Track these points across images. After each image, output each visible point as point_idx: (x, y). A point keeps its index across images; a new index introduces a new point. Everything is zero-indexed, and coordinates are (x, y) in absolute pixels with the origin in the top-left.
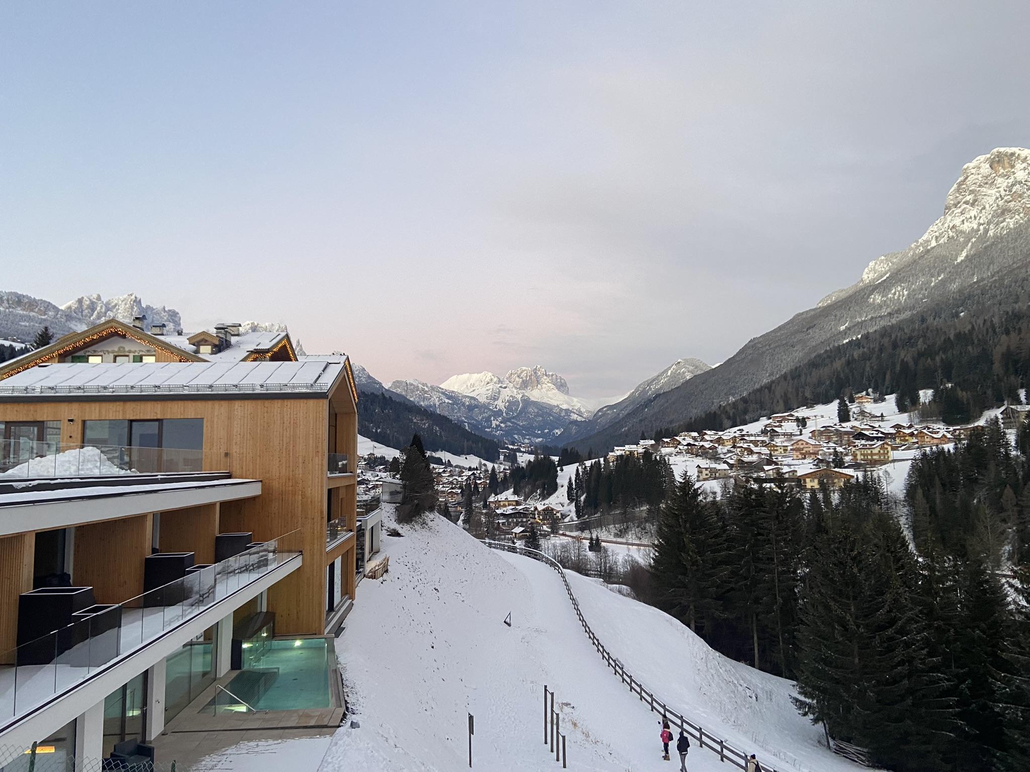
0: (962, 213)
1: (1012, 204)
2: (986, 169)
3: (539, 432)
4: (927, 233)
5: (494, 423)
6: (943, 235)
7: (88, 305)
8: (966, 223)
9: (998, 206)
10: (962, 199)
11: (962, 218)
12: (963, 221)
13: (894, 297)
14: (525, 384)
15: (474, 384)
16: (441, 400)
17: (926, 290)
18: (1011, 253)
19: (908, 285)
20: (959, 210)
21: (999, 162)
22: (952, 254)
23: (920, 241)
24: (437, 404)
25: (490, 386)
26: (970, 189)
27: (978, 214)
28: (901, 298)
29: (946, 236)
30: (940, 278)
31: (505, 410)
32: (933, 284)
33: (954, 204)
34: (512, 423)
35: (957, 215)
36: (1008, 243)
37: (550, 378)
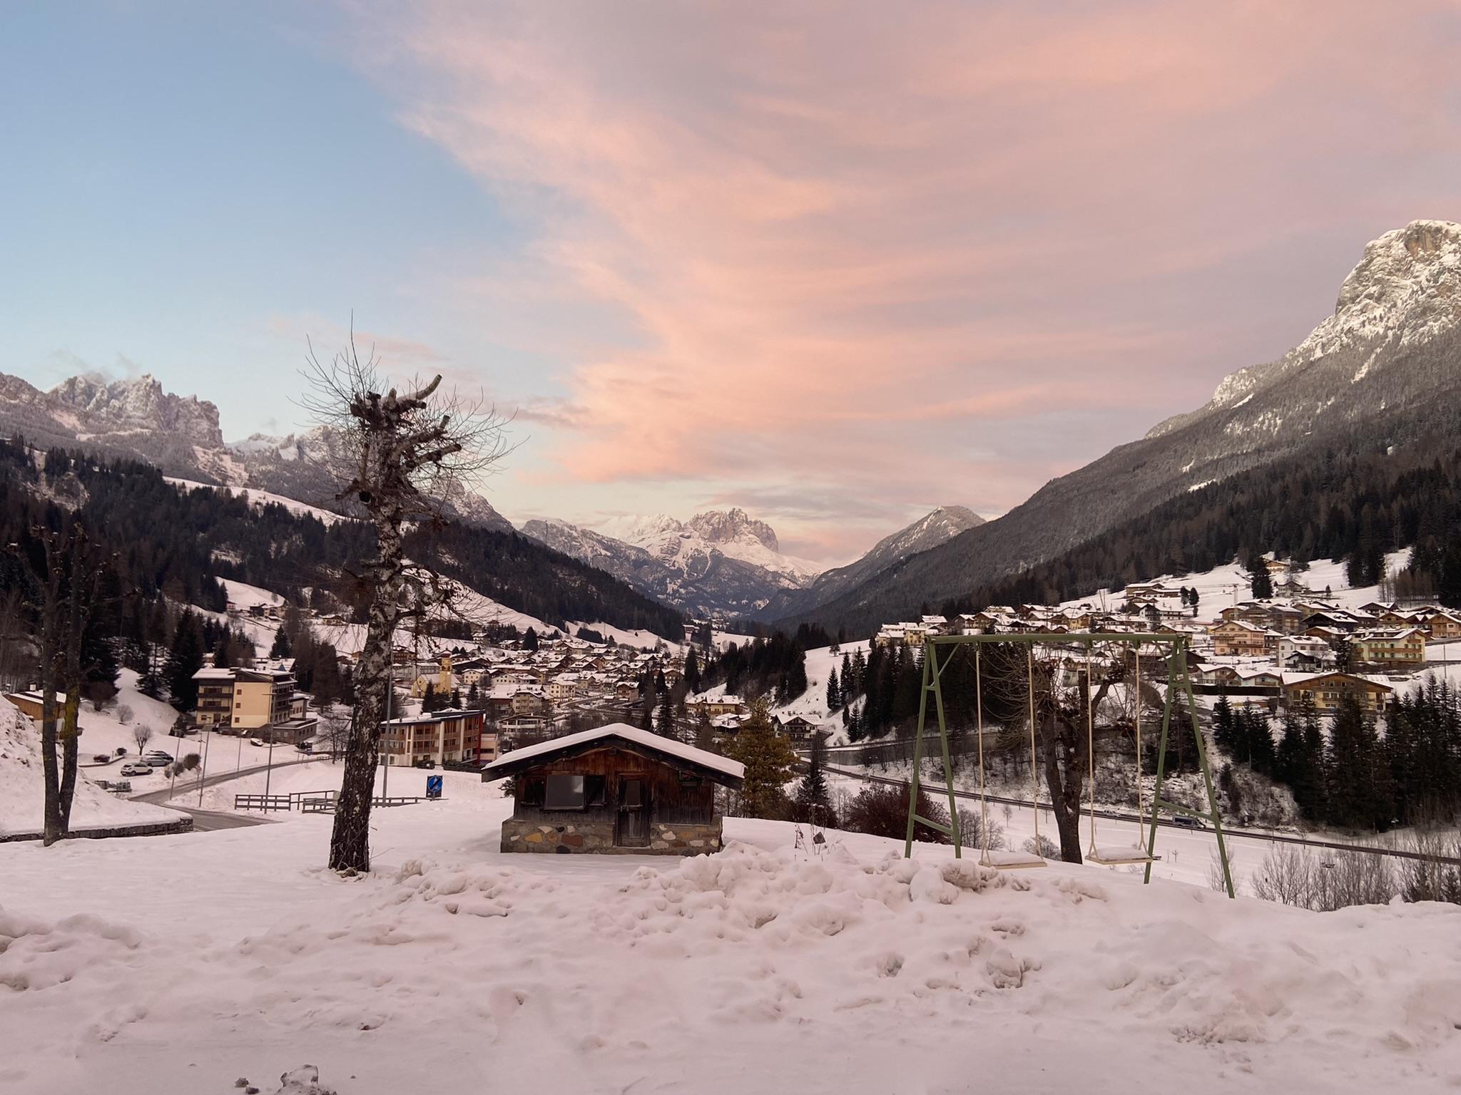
0: (1362, 311)
1: (1437, 301)
2: (1399, 249)
3: (734, 603)
4: (1309, 339)
5: (671, 587)
6: (1333, 342)
7: (82, 389)
8: (1368, 327)
9: (1417, 301)
10: (1363, 291)
11: (1362, 318)
12: (1364, 322)
13: (1261, 428)
14: (716, 534)
15: (643, 531)
16: (596, 550)
17: (1309, 419)
18: (1435, 370)
19: (1283, 411)
20: (1359, 307)
21: (1418, 239)
22: (1347, 370)
23: (1298, 349)
24: (590, 556)
25: (667, 535)
26: (1375, 277)
27: (1385, 314)
28: (1272, 428)
29: (1338, 344)
30: (1329, 403)
31: (686, 569)
32: (1318, 411)
33: (1351, 298)
34: (695, 588)
35: (1354, 314)
36: (1431, 354)
37: (753, 527)
